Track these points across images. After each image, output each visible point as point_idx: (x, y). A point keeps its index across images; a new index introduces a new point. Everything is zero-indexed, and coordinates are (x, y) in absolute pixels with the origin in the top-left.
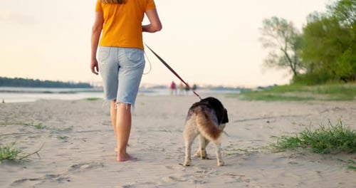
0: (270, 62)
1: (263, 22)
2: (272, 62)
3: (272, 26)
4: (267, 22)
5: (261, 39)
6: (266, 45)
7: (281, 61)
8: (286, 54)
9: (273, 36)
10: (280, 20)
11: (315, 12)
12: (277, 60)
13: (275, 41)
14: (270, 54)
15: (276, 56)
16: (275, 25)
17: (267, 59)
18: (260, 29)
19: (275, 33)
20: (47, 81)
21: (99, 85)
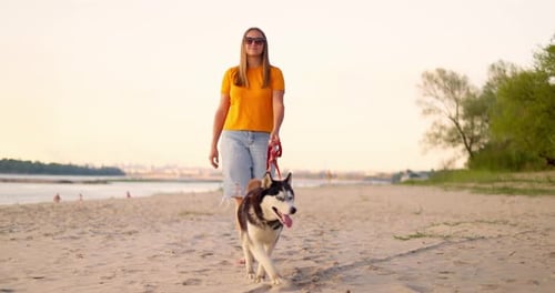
0: (435, 138)
1: (423, 76)
2: (438, 136)
3: (436, 82)
4: (429, 77)
5: (419, 102)
6: (428, 111)
7: (451, 134)
8: (457, 124)
9: (437, 97)
10: (448, 74)
11: (502, 62)
12: (444, 134)
13: (439, 105)
14: (435, 124)
15: (442, 127)
16: (441, 81)
17: (431, 132)
18: (419, 86)
19: (440, 93)
20: (53, 165)
21: (133, 171)
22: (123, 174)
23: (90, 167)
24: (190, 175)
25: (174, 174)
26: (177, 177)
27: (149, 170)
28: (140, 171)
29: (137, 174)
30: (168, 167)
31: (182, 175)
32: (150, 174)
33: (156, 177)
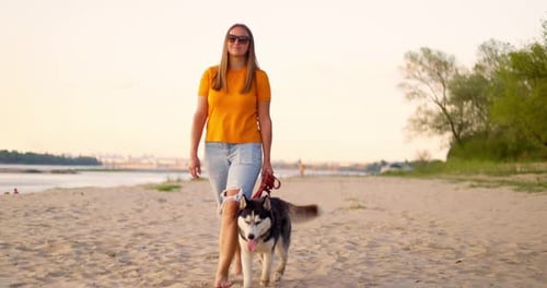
0: (419, 124)
1: (406, 56)
2: (424, 122)
3: (421, 63)
4: (413, 58)
5: (402, 85)
6: (413, 95)
7: (437, 120)
8: (444, 109)
9: (422, 80)
10: (434, 53)
11: (493, 41)
12: (430, 119)
13: (425, 88)
14: (419, 109)
15: (429, 113)
16: (426, 62)
17: (415, 117)
18: (401, 68)
19: (425, 75)
20: (29, 154)
21: (110, 161)
22: (100, 164)
23: (66, 156)
24: (167, 165)
25: (151, 164)
26: (154, 167)
27: (126, 159)
28: (118, 161)
29: (114, 164)
30: (145, 157)
31: (159, 165)
32: (126, 164)
33: (132, 167)
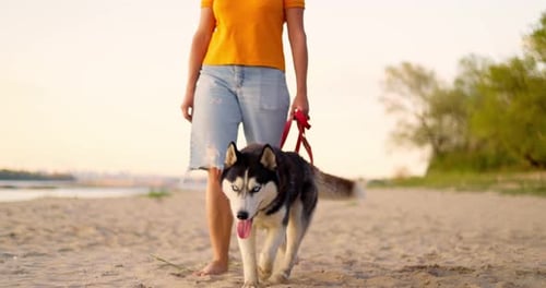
0: (399, 138)
1: (386, 70)
3: (400, 77)
5: (382, 100)
6: (392, 109)
7: (418, 133)
10: (414, 67)
11: (473, 56)
12: (411, 133)
13: (405, 102)
14: (400, 123)
15: (409, 126)
16: (406, 77)
17: (395, 131)
19: (406, 89)
22: (76, 180)
